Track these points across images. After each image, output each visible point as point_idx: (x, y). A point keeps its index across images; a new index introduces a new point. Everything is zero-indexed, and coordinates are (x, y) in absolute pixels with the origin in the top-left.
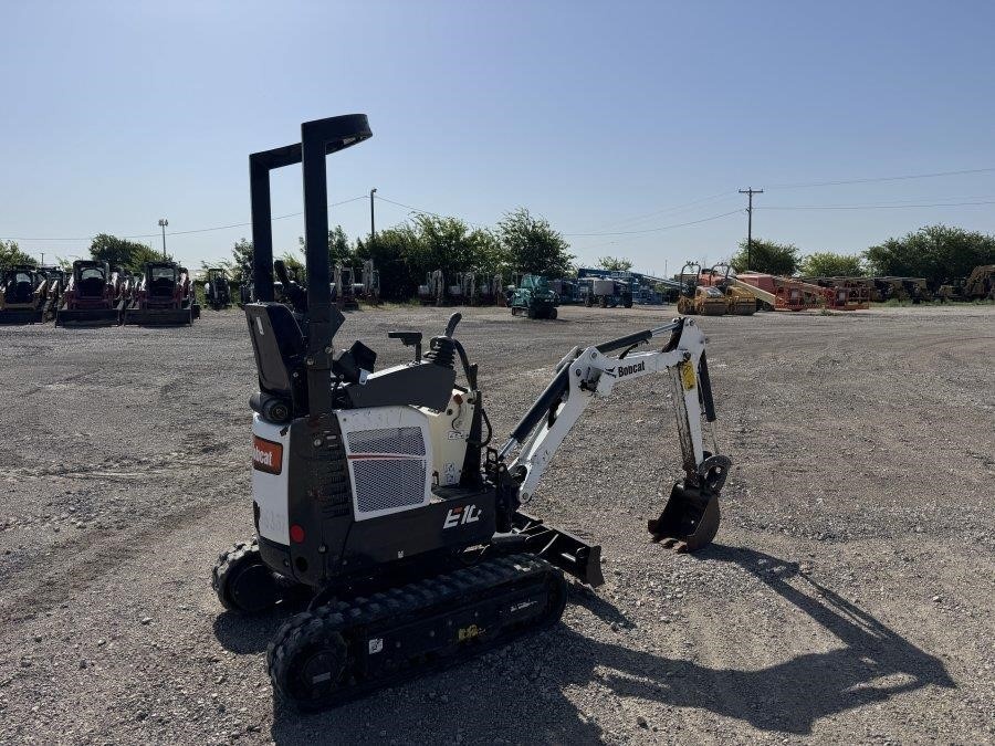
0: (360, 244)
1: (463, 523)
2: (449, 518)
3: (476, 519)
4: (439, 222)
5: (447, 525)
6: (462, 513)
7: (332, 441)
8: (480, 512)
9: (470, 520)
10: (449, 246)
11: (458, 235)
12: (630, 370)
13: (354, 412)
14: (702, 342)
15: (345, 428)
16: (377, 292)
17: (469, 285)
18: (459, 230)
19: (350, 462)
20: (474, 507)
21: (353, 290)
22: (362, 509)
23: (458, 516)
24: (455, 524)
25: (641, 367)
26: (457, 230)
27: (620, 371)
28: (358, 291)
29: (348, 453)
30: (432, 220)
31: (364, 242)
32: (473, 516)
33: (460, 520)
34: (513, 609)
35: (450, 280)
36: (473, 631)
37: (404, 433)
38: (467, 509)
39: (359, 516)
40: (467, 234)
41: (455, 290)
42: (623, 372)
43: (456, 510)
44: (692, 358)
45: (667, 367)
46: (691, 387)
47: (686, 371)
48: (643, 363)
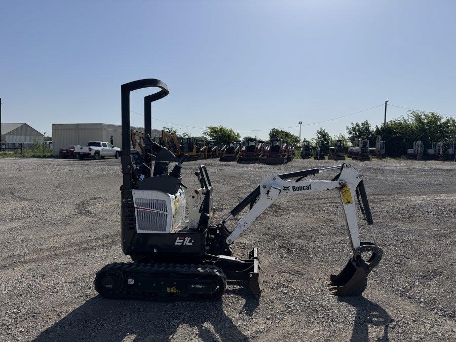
0: (377, 128)
1: (184, 244)
2: (178, 240)
3: (191, 244)
4: (425, 115)
5: (176, 243)
6: (184, 240)
7: (130, 201)
8: (193, 241)
9: (188, 244)
10: (431, 128)
11: (435, 122)
12: (301, 188)
13: (138, 191)
14: (357, 178)
15: (134, 197)
16: (383, 152)
17: (439, 149)
18: (437, 119)
19: (136, 209)
20: (190, 238)
21: (368, 150)
22: (140, 229)
23: (182, 241)
24: (181, 244)
25: (309, 187)
26: (435, 119)
27: (293, 189)
28: (372, 151)
29: (135, 206)
30: (420, 114)
31: (380, 127)
32: (190, 242)
33: (183, 243)
34: (193, 287)
35: (427, 146)
36: (174, 290)
37: (159, 202)
38: (186, 239)
39: (139, 231)
40: (443, 121)
41: (431, 151)
42: (294, 189)
43: (181, 238)
44: (349, 186)
45: (328, 189)
46: (349, 202)
47: (345, 193)
48: (310, 186)
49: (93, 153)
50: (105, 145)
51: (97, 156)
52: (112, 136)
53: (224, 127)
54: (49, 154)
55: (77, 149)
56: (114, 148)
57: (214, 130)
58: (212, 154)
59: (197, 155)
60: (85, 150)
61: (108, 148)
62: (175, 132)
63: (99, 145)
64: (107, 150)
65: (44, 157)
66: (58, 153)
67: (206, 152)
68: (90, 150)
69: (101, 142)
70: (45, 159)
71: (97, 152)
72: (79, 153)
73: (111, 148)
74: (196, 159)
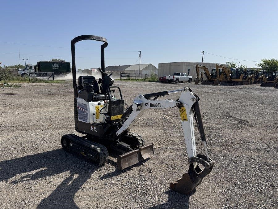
6: (94, 128)
7: (76, 103)
12: (155, 105)
13: (78, 98)
14: (191, 100)
15: (77, 101)
19: (78, 108)
22: (79, 119)
29: (78, 106)
32: (96, 130)
34: (89, 155)
37: (85, 105)
42: (151, 105)
44: (185, 106)
45: (170, 107)
46: (185, 120)
47: (182, 112)
48: (160, 104)
49: (175, 79)
50: (182, 75)
51: (177, 81)
52: (189, 70)
53: (276, 59)
54: (156, 80)
55: (167, 77)
56: (188, 77)
57: (266, 62)
58: (259, 81)
59: (243, 81)
60: (171, 78)
61: (184, 76)
62: (235, 65)
63: (179, 75)
64: (183, 78)
65: (154, 81)
66: (158, 80)
67: (253, 79)
68: (174, 77)
69: (181, 73)
70: (151, 83)
71: (178, 79)
72: (168, 79)
73: (186, 76)
74: (242, 84)
